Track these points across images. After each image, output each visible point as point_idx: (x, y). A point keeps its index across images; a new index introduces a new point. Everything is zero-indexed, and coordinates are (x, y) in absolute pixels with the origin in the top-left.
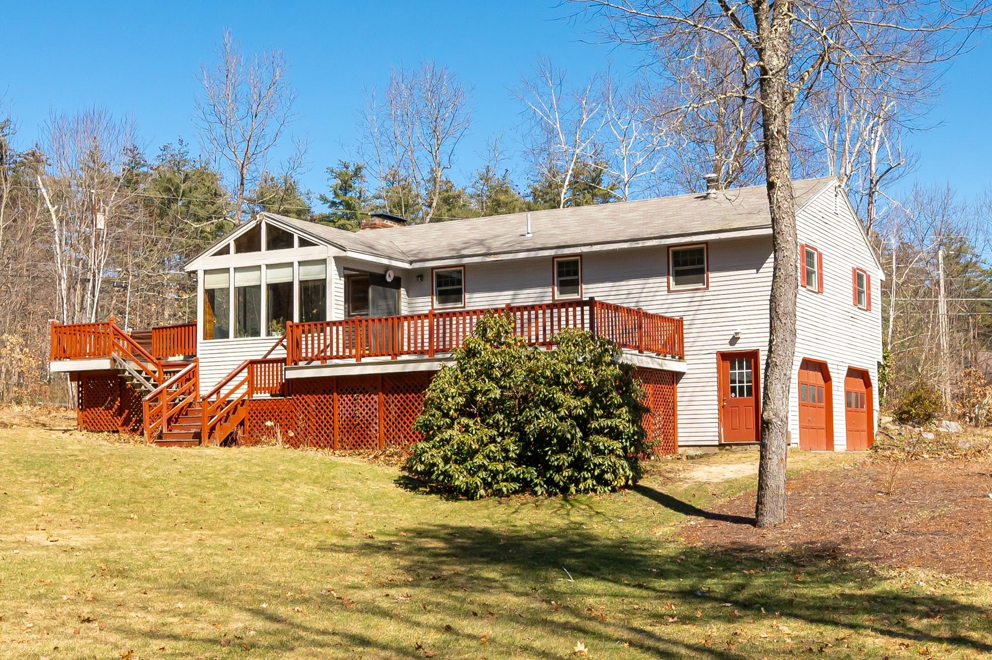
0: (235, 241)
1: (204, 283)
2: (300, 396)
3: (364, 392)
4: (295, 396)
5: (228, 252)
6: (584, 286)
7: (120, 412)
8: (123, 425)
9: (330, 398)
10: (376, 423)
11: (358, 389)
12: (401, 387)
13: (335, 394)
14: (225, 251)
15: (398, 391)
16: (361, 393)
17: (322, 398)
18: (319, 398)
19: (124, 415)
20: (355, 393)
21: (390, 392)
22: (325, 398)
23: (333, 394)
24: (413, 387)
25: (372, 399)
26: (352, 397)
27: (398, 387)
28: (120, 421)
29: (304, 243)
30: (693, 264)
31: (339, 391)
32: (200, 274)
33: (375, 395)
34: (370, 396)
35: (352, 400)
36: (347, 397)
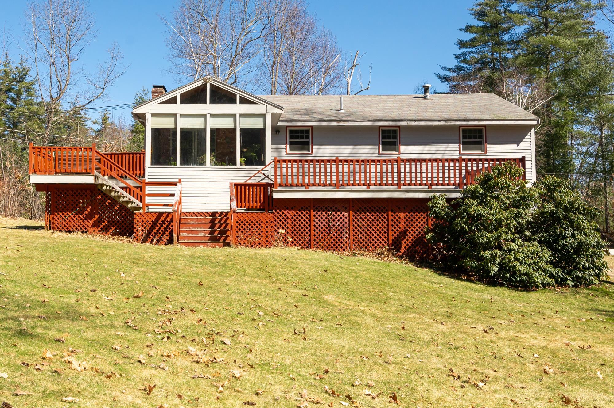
0: (181, 95)
1: (151, 123)
2: (280, 211)
3: (337, 210)
4: (276, 211)
5: (176, 103)
6: (402, 146)
7: (89, 217)
8: (93, 226)
9: (307, 213)
10: (346, 233)
11: (331, 208)
12: (368, 208)
13: (312, 211)
14: (173, 101)
15: (365, 211)
16: (333, 211)
17: (300, 213)
18: (297, 213)
19: (94, 219)
20: (329, 211)
21: (358, 211)
22: (302, 213)
23: (309, 211)
24: (377, 208)
25: (343, 215)
26: (326, 213)
27: (365, 208)
28: (90, 223)
29: (244, 101)
30: (475, 138)
31: (315, 208)
32: (148, 117)
33: (346, 212)
34: (341, 213)
35: (326, 215)
36: (322, 213)
